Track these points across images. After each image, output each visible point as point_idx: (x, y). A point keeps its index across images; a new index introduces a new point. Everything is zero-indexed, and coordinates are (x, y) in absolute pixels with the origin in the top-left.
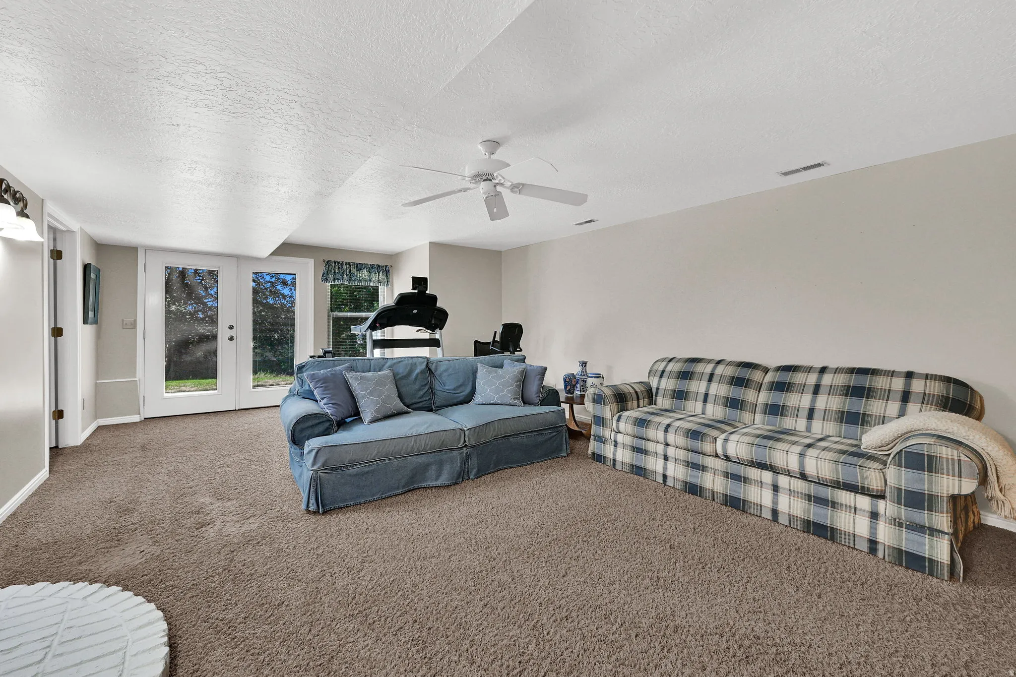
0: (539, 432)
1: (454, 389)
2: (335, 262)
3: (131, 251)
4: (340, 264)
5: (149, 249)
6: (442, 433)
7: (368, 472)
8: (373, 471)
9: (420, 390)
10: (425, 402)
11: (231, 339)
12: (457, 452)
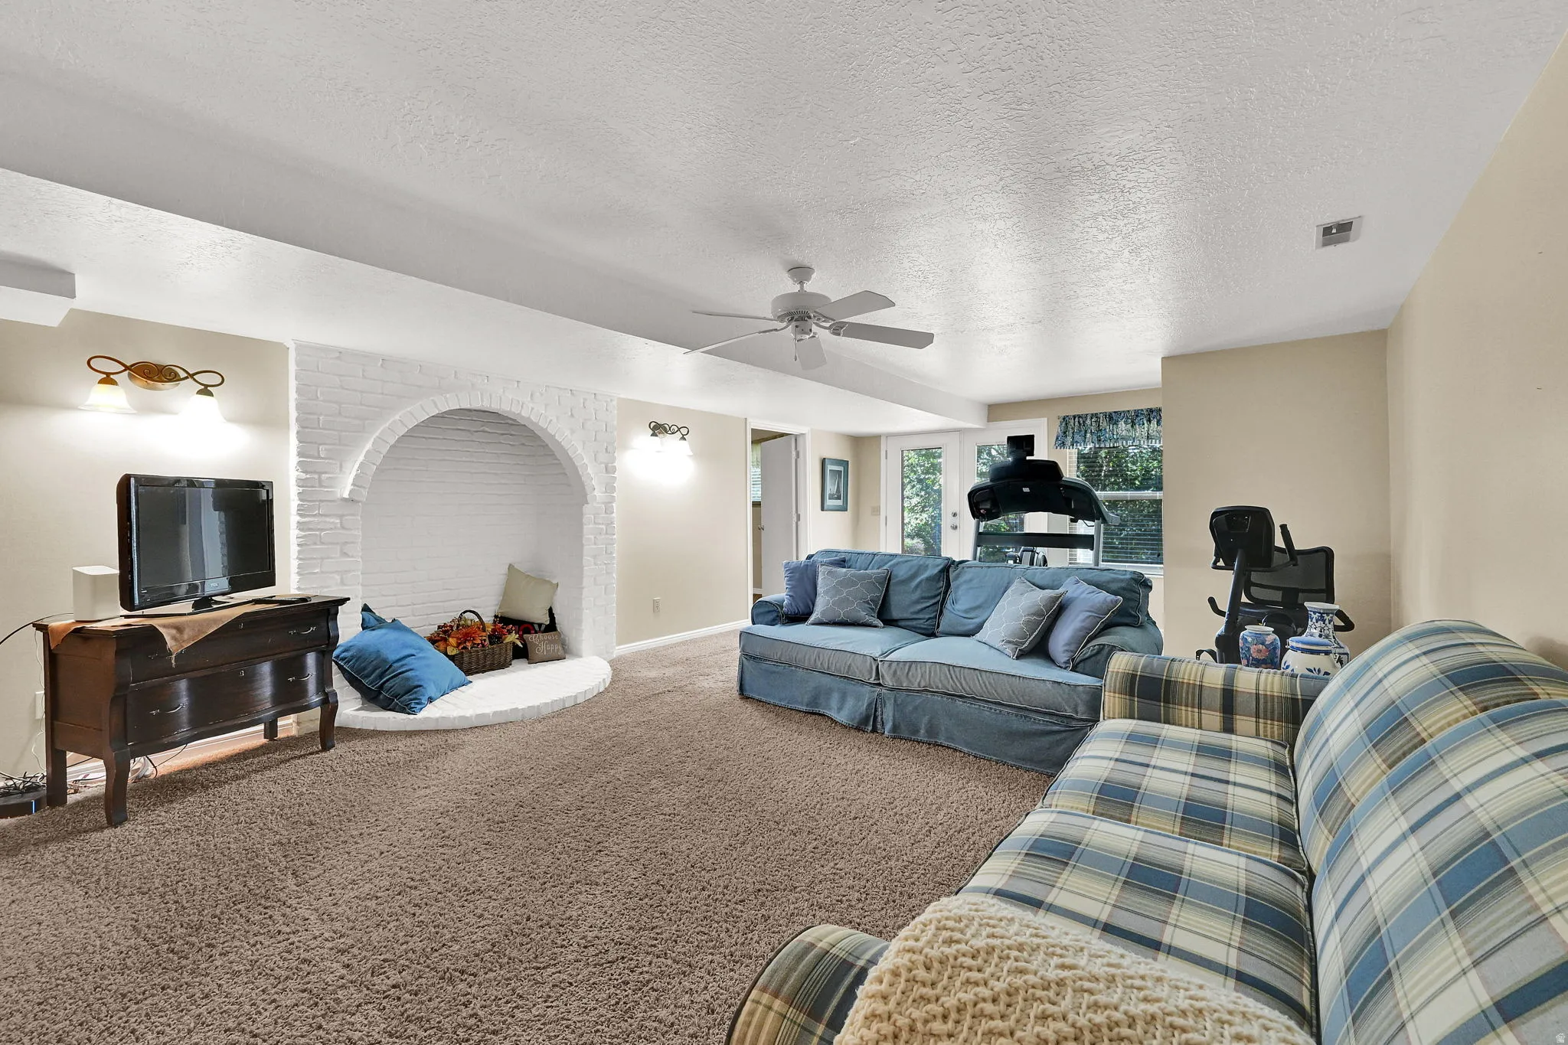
0: (1023, 711)
1: (966, 611)
2: (1074, 417)
3: (875, 439)
4: (1081, 418)
5: (889, 435)
6: (849, 654)
7: (774, 672)
8: (778, 673)
9: (917, 602)
10: (922, 621)
11: (955, 528)
12: (869, 688)
